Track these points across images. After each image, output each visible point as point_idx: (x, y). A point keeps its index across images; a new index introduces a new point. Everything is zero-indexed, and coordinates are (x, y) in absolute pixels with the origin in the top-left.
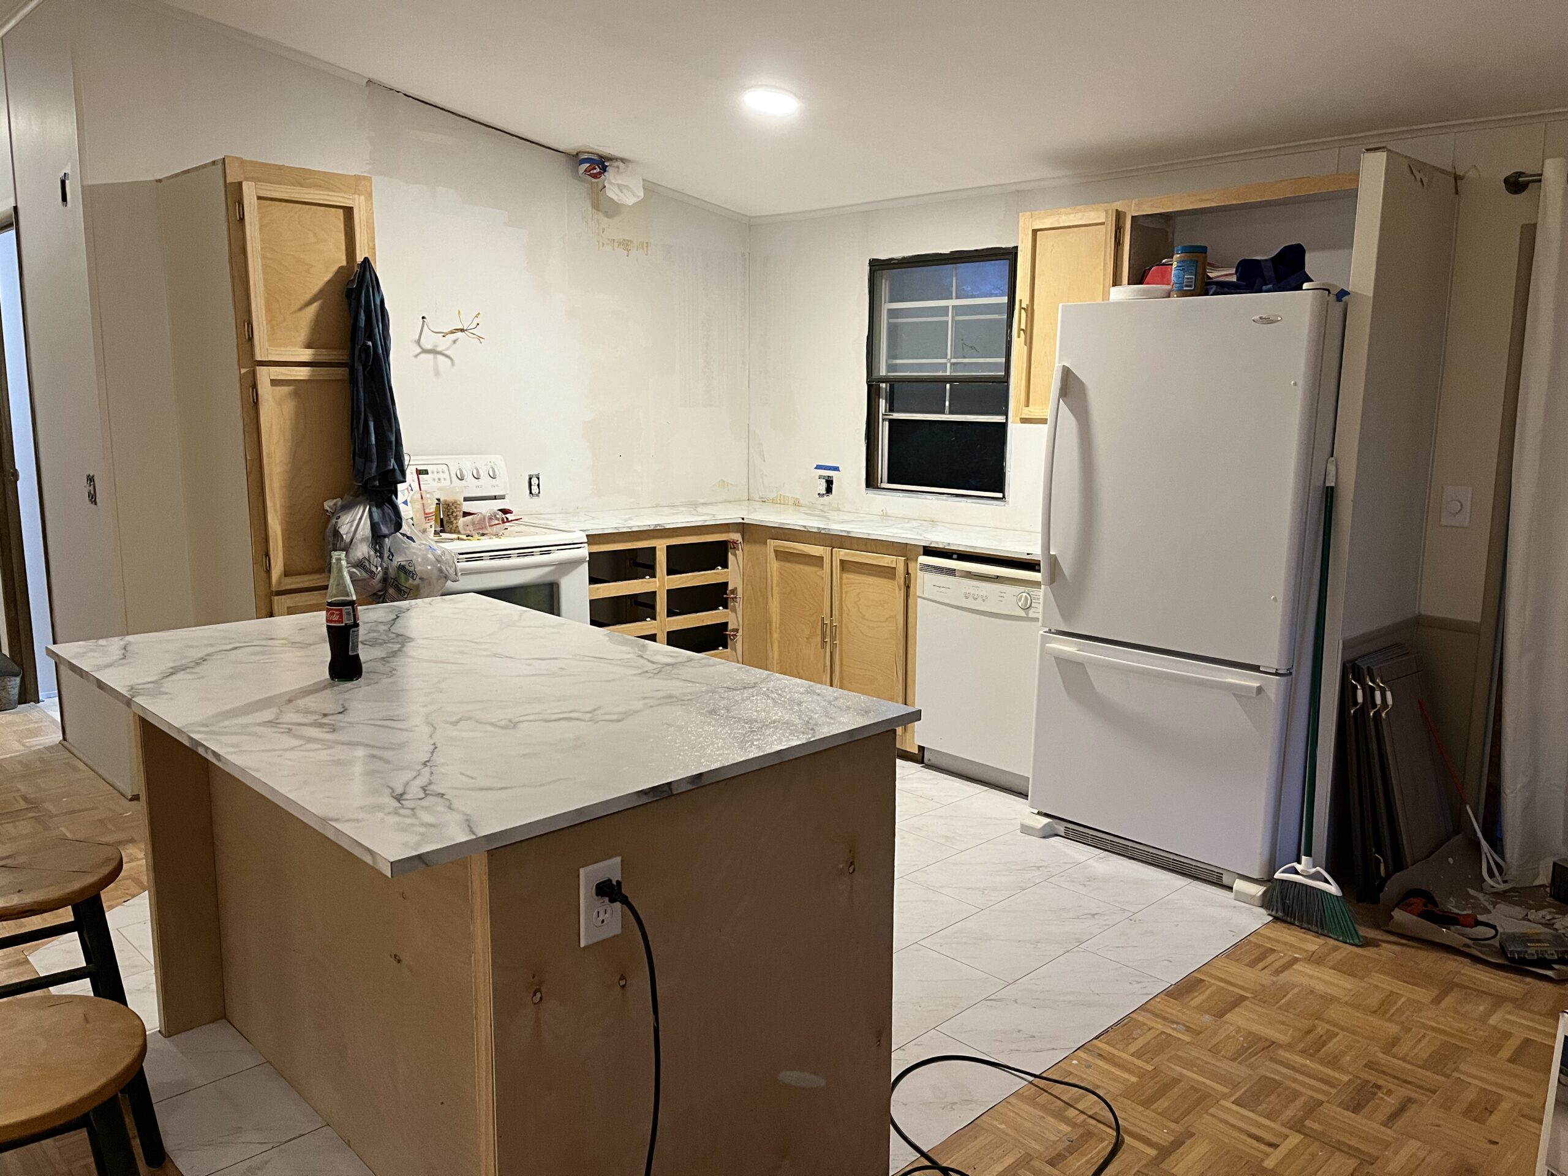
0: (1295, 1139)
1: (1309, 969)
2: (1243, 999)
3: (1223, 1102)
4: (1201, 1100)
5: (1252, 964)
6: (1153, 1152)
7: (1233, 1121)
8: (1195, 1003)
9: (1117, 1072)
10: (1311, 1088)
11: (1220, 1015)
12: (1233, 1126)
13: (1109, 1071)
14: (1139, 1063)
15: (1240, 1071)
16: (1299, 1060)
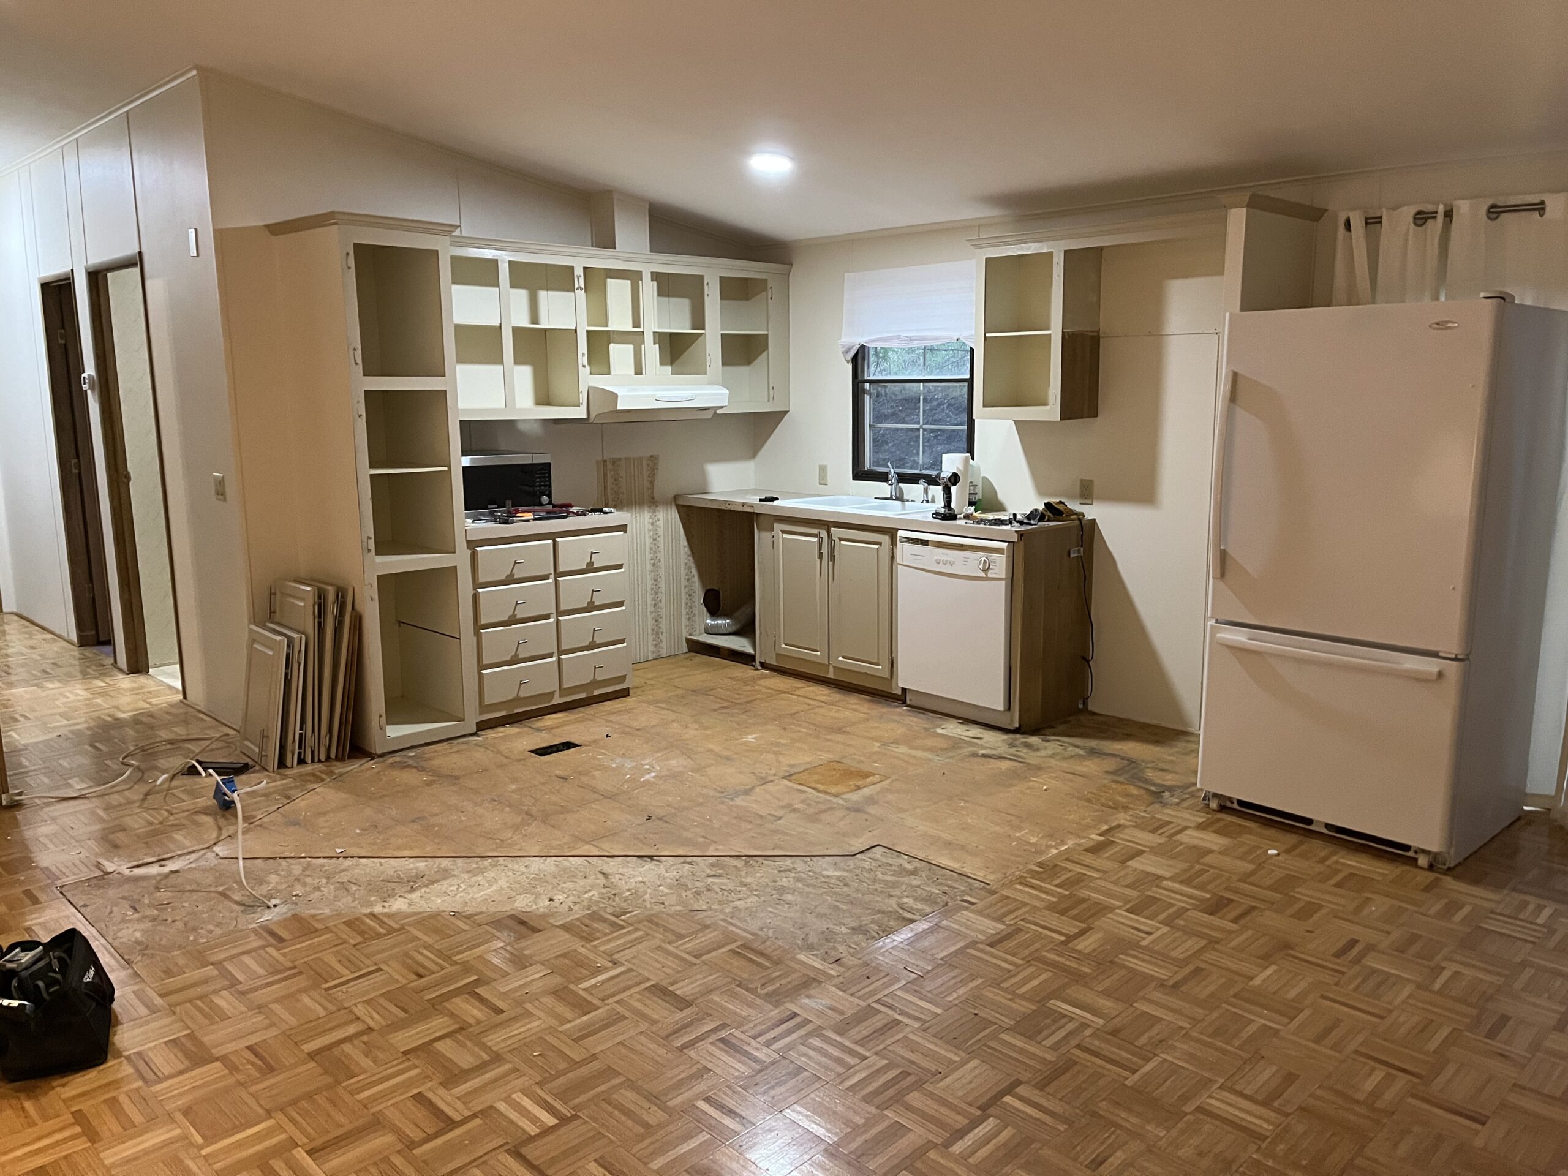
0: (1165, 929)
1: (1195, 833)
2: (1143, 852)
3: (1117, 911)
4: (1102, 910)
5: (1153, 831)
6: (1063, 938)
7: (1123, 921)
8: (1107, 855)
9: (1044, 896)
10: (1180, 901)
11: (1124, 862)
12: (1122, 923)
13: (1037, 896)
14: (1059, 890)
15: (1133, 893)
16: (1177, 886)
